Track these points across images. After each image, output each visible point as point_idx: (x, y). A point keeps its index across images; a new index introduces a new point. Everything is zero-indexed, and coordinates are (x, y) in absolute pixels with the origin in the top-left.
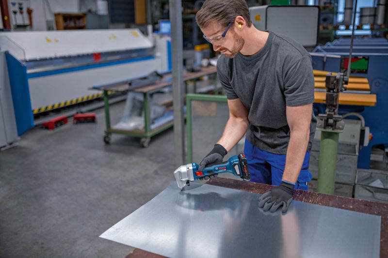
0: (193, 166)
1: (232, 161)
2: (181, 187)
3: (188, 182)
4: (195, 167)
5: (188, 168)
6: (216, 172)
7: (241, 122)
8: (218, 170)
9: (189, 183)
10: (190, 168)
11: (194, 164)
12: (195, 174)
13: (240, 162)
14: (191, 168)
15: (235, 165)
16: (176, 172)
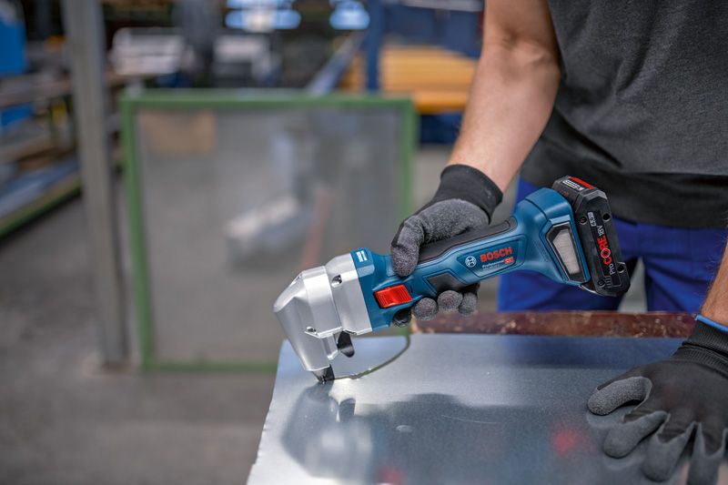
0: (358, 265)
1: (539, 217)
2: (320, 370)
3: (344, 340)
4: (370, 269)
5: (338, 278)
6: (469, 278)
7: (537, 64)
8: (479, 266)
9: (350, 343)
10: (345, 277)
11: (361, 255)
12: (374, 301)
13: (578, 217)
14: (350, 275)
15: (555, 232)
16: (283, 302)
